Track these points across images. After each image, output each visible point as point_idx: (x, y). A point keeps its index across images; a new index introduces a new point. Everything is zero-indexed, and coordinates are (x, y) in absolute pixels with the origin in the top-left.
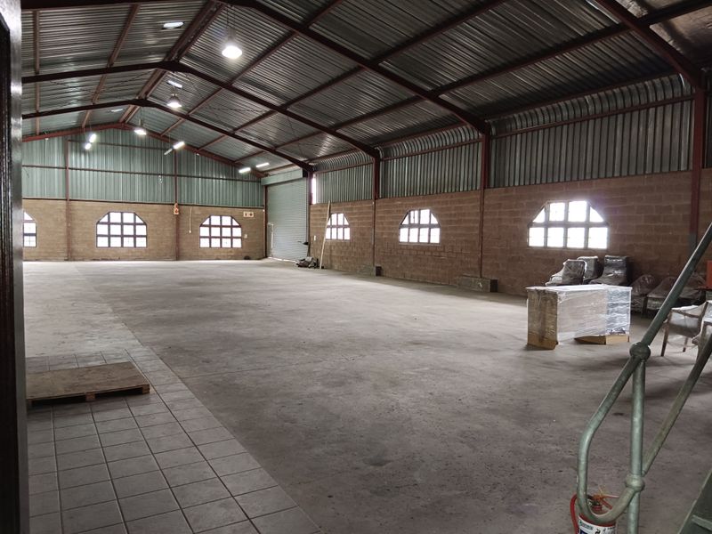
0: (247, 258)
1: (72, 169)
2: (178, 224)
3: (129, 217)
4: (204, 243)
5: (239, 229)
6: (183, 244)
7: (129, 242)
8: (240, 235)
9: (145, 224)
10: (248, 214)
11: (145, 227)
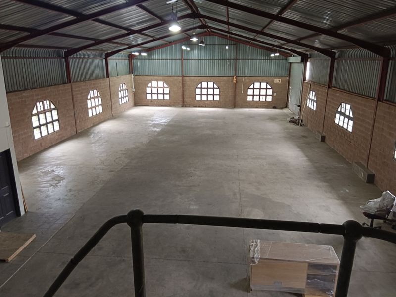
0: (275, 108)
1: (185, 60)
2: (235, 88)
3: (211, 84)
4: (250, 99)
5: (271, 90)
6: (238, 99)
7: (210, 98)
8: (271, 94)
9: (219, 88)
10: (277, 81)
11: (218, 89)
